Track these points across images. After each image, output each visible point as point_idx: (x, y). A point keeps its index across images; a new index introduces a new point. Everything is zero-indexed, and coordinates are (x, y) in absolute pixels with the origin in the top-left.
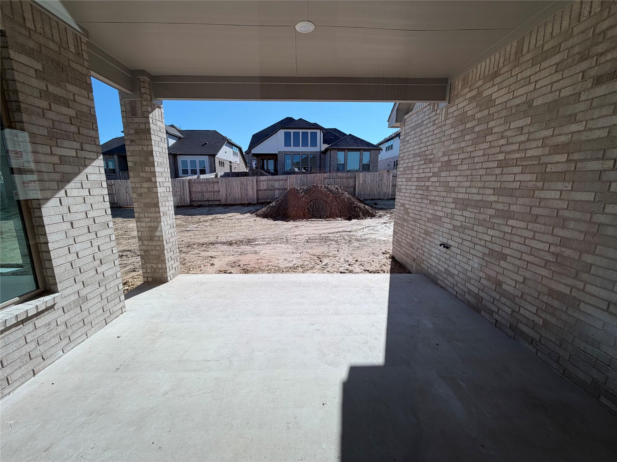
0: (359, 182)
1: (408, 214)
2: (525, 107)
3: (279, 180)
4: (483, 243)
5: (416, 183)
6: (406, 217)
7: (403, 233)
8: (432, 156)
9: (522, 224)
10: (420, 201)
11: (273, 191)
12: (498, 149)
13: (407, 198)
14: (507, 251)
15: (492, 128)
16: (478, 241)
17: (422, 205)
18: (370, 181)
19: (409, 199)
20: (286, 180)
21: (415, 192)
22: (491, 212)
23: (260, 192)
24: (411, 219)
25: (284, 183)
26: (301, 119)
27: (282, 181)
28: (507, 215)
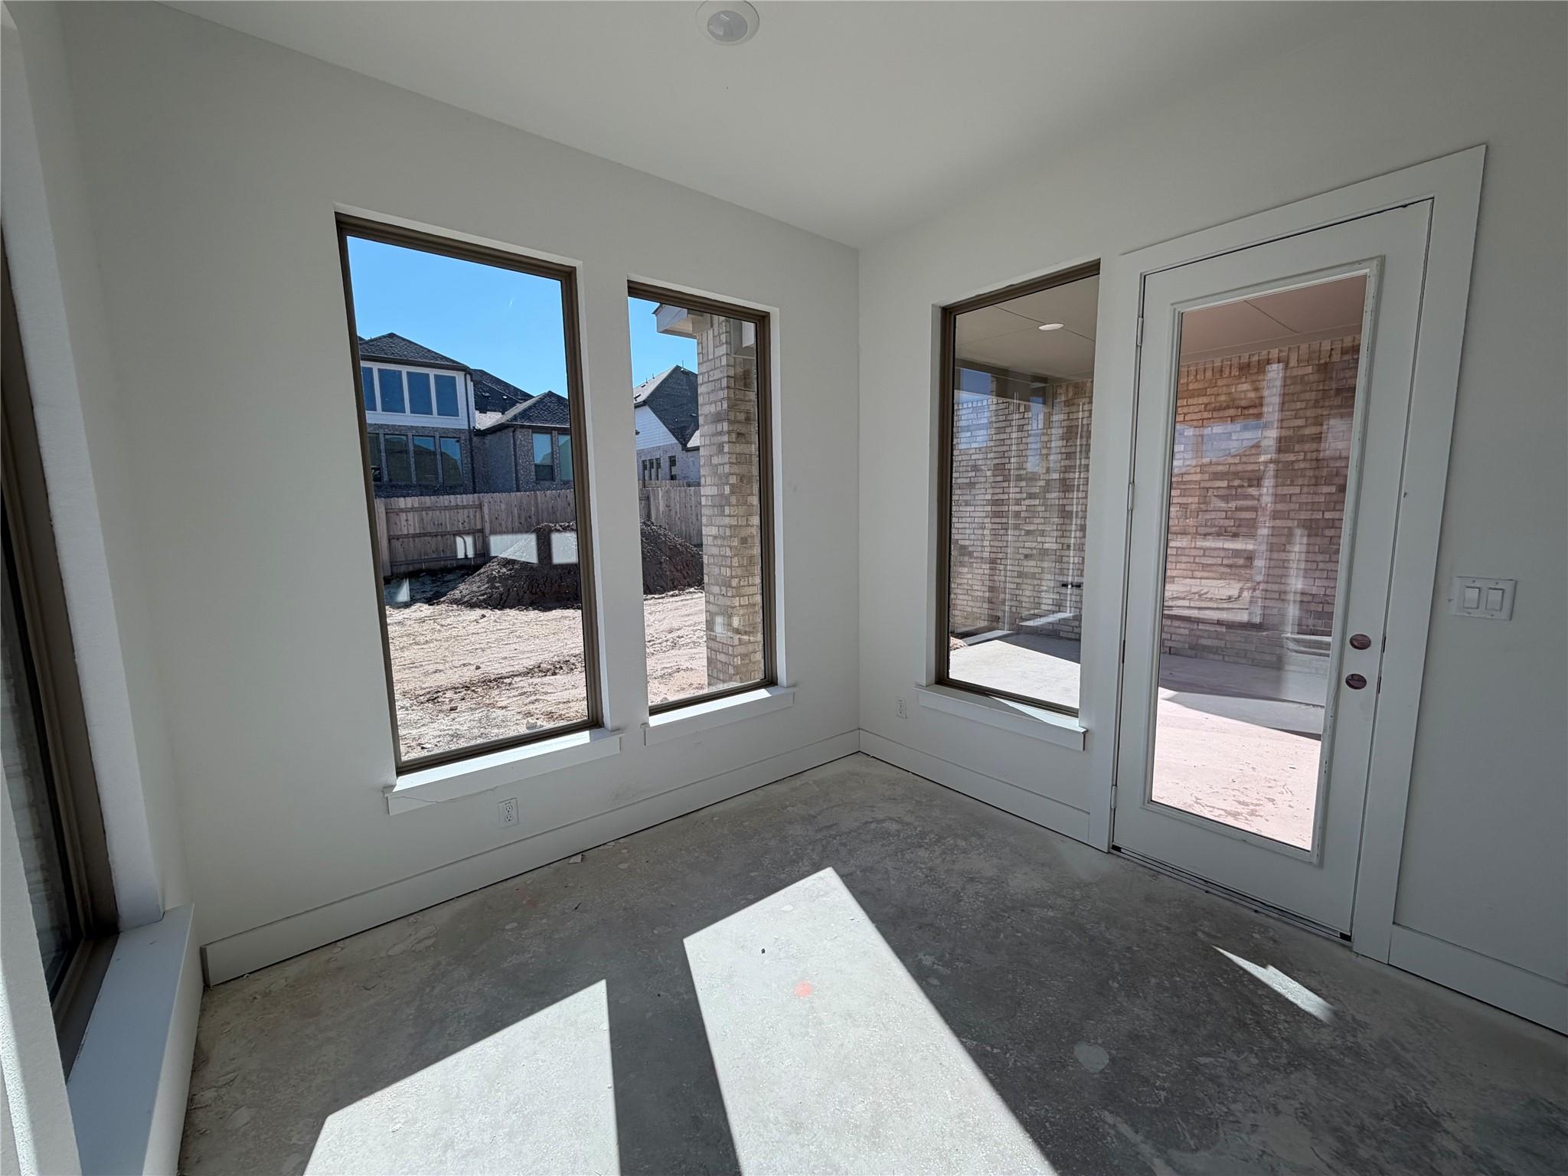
0: (658, 510)
3: (457, 507)
11: (440, 537)
18: (680, 507)
20: (480, 506)
23: (397, 544)
25: (472, 516)
26: (392, 336)
27: (466, 511)
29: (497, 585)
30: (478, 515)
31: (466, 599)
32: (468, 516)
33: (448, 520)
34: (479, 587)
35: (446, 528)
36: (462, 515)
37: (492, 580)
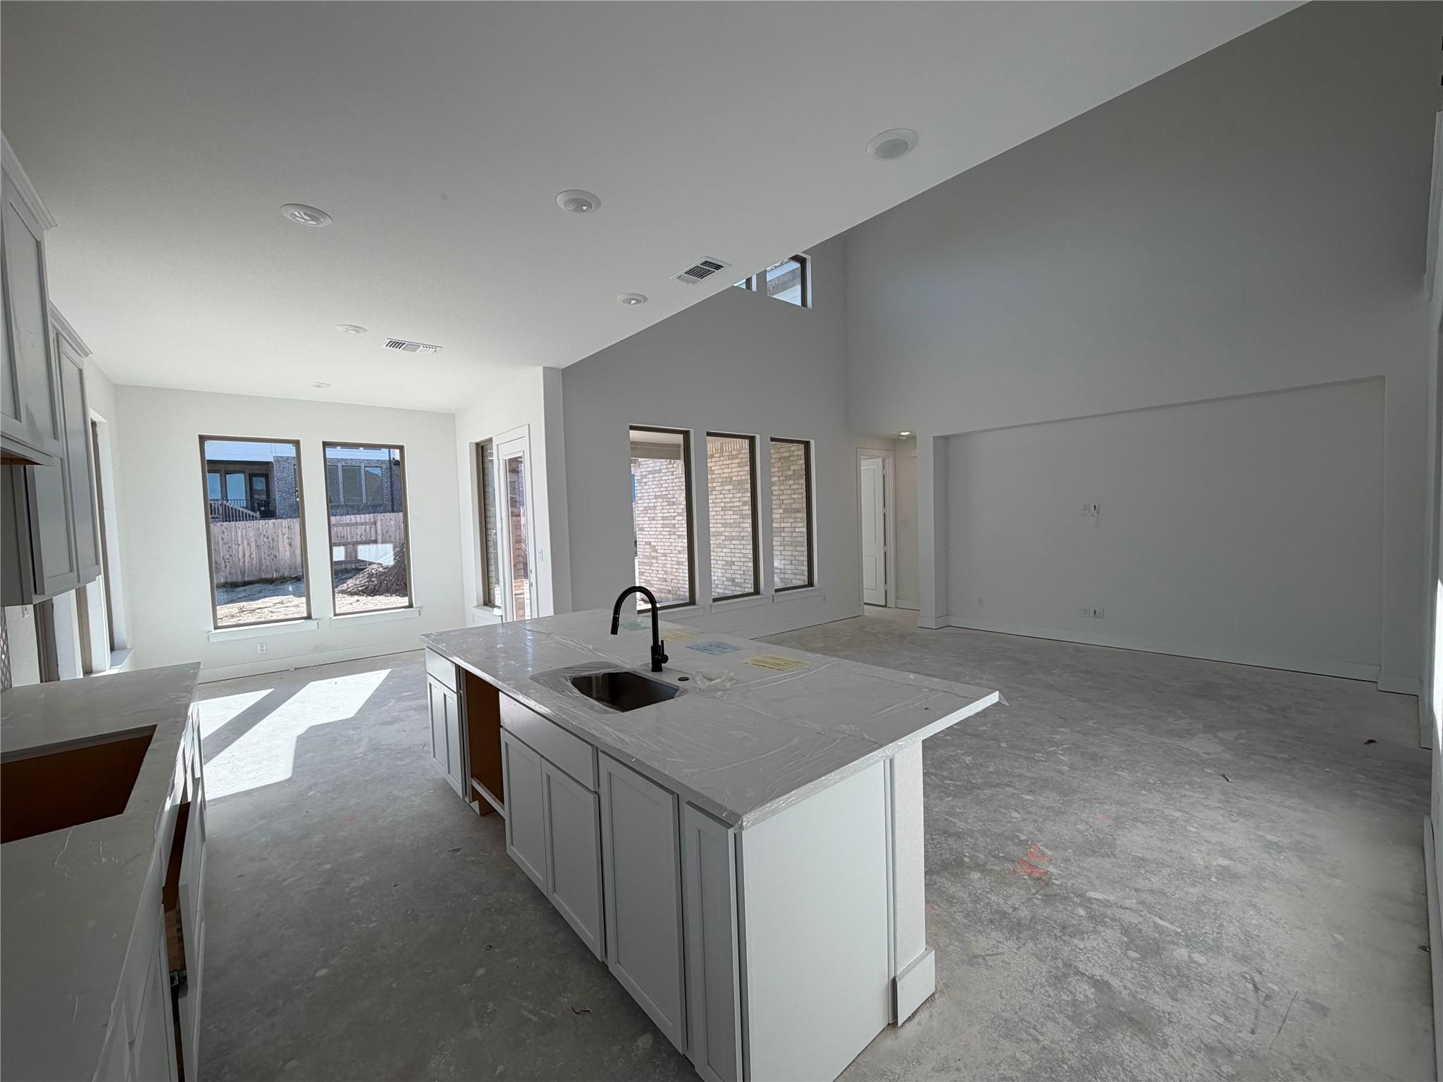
1: (656, 551)
2: (729, 480)
3: (356, 524)
4: (721, 558)
5: (662, 522)
6: (654, 554)
7: (653, 571)
8: (675, 500)
9: (738, 542)
10: (669, 537)
12: (720, 500)
13: (652, 536)
14: (734, 559)
15: (715, 487)
16: (718, 558)
17: (671, 540)
19: (655, 536)
20: (375, 523)
21: (662, 529)
22: (723, 538)
24: (661, 555)
25: (368, 530)
27: (363, 527)
28: (732, 538)
29: (373, 579)
30: (373, 530)
31: (349, 590)
32: (365, 531)
33: (349, 535)
34: (361, 581)
35: (347, 539)
36: (360, 530)
37: (371, 575)
